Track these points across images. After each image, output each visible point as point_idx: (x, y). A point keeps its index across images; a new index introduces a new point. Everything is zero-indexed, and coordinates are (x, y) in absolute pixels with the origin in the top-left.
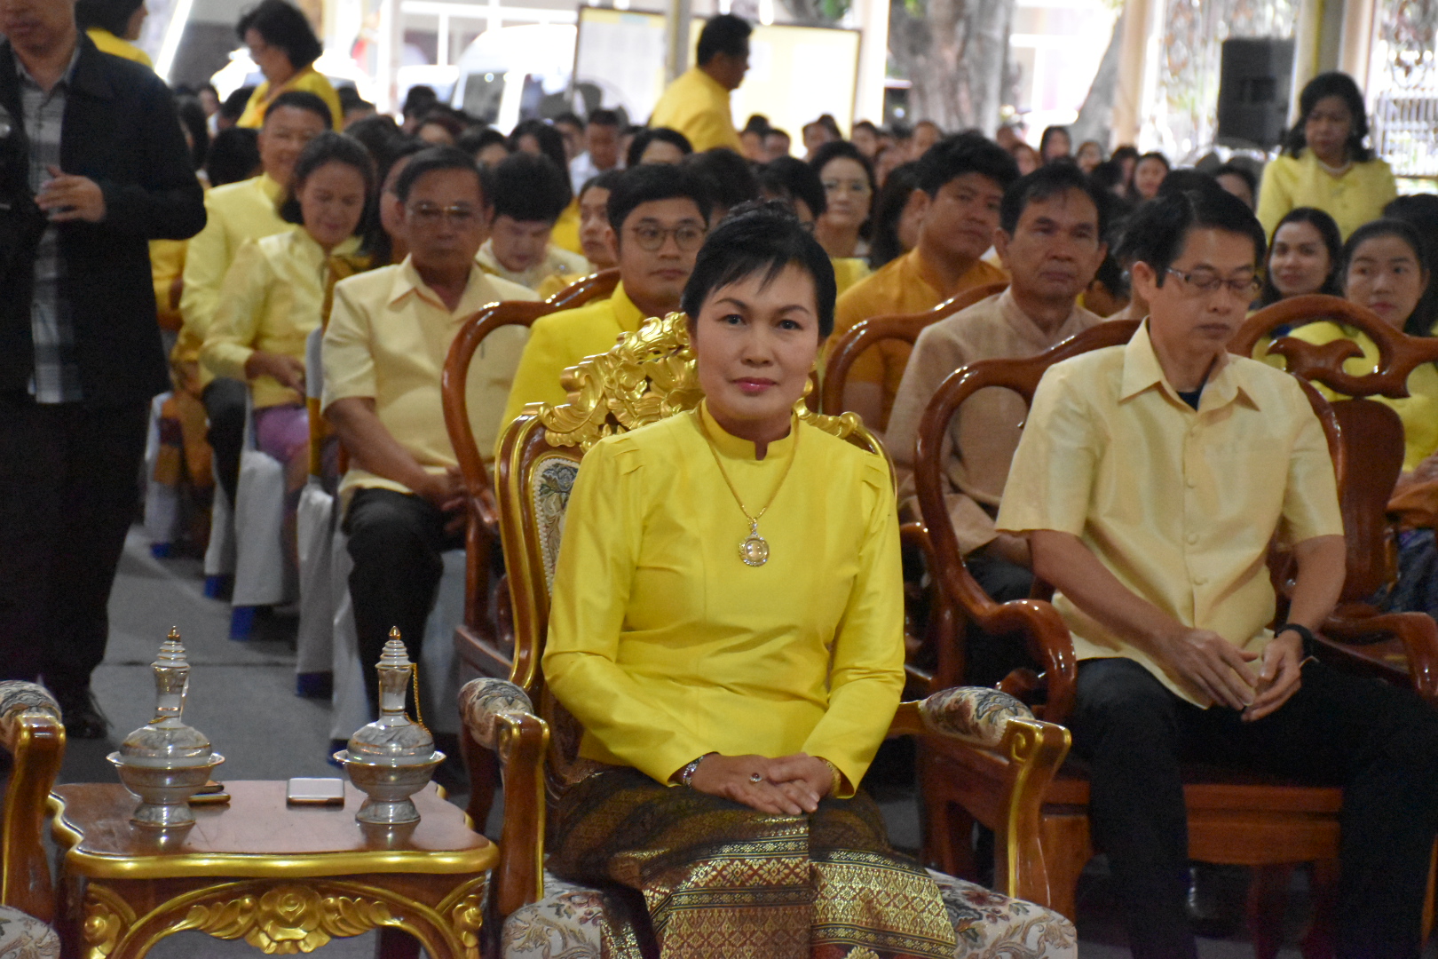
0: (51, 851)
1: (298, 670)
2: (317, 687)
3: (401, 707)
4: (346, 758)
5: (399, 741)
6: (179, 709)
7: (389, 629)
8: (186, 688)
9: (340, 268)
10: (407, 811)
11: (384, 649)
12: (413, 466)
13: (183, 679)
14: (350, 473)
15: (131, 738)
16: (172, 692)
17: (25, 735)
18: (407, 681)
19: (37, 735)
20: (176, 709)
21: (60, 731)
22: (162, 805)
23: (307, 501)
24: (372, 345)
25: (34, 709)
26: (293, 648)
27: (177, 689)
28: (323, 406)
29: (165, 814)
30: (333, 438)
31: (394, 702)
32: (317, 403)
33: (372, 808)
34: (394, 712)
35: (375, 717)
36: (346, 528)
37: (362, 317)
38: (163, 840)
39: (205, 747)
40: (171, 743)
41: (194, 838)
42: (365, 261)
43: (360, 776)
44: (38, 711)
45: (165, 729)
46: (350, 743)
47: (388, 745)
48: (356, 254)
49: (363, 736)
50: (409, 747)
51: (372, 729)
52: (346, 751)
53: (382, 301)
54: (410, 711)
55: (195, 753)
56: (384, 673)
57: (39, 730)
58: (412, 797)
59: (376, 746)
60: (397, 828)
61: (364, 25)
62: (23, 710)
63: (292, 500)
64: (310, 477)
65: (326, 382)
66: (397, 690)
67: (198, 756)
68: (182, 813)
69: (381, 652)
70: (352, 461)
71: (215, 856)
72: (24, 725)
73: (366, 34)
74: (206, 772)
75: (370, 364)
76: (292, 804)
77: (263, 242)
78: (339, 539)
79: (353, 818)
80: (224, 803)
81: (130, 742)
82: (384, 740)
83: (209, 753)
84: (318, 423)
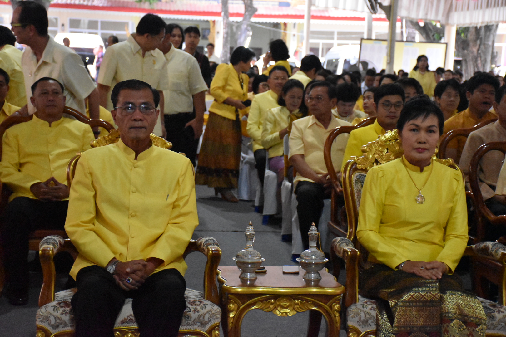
0: (218, 284)
1: (282, 234)
2: (287, 239)
3: (315, 246)
4: (300, 260)
5: (315, 256)
6: (252, 245)
7: (312, 223)
8: (254, 239)
9: (293, 117)
10: (318, 276)
11: (310, 228)
12: (315, 174)
13: (253, 237)
14: (297, 176)
15: (239, 253)
16: (250, 240)
17: (211, 252)
18: (317, 238)
19: (214, 252)
20: (251, 245)
21: (220, 251)
22: (248, 273)
23: (284, 185)
24: (302, 139)
25: (213, 245)
26: (280, 227)
27: (252, 239)
28: (289, 157)
29: (249, 275)
30: (292, 166)
31: (313, 244)
32: (287, 156)
33: (307, 275)
34: (314, 247)
35: (308, 249)
36: (296, 193)
37: (301, 131)
38: (248, 283)
39: (260, 256)
40: (250, 255)
41: (257, 282)
42: (301, 115)
43: (304, 265)
44: (214, 245)
45: (248, 251)
46: (301, 256)
47: (312, 256)
48: (297, 113)
49: (305, 254)
50: (318, 257)
51: (307, 252)
52: (300, 258)
53: (306, 127)
54: (318, 247)
55: (257, 258)
56: (310, 235)
57: (214, 250)
58: (319, 272)
59: (308, 257)
60: (315, 281)
61: (298, 47)
62: (210, 245)
63: (279, 185)
64: (285, 178)
65: (290, 150)
66: (314, 240)
67: (258, 259)
68: (254, 275)
69: (309, 229)
70: (297, 173)
71: (263, 288)
72: (210, 249)
73: (299, 49)
74: (260, 263)
75: (303, 145)
76: (284, 273)
77: (272, 109)
78: (294, 196)
79: (302, 278)
80: (265, 273)
81: (239, 254)
82: (311, 255)
83: (261, 258)
84: (287, 162)
